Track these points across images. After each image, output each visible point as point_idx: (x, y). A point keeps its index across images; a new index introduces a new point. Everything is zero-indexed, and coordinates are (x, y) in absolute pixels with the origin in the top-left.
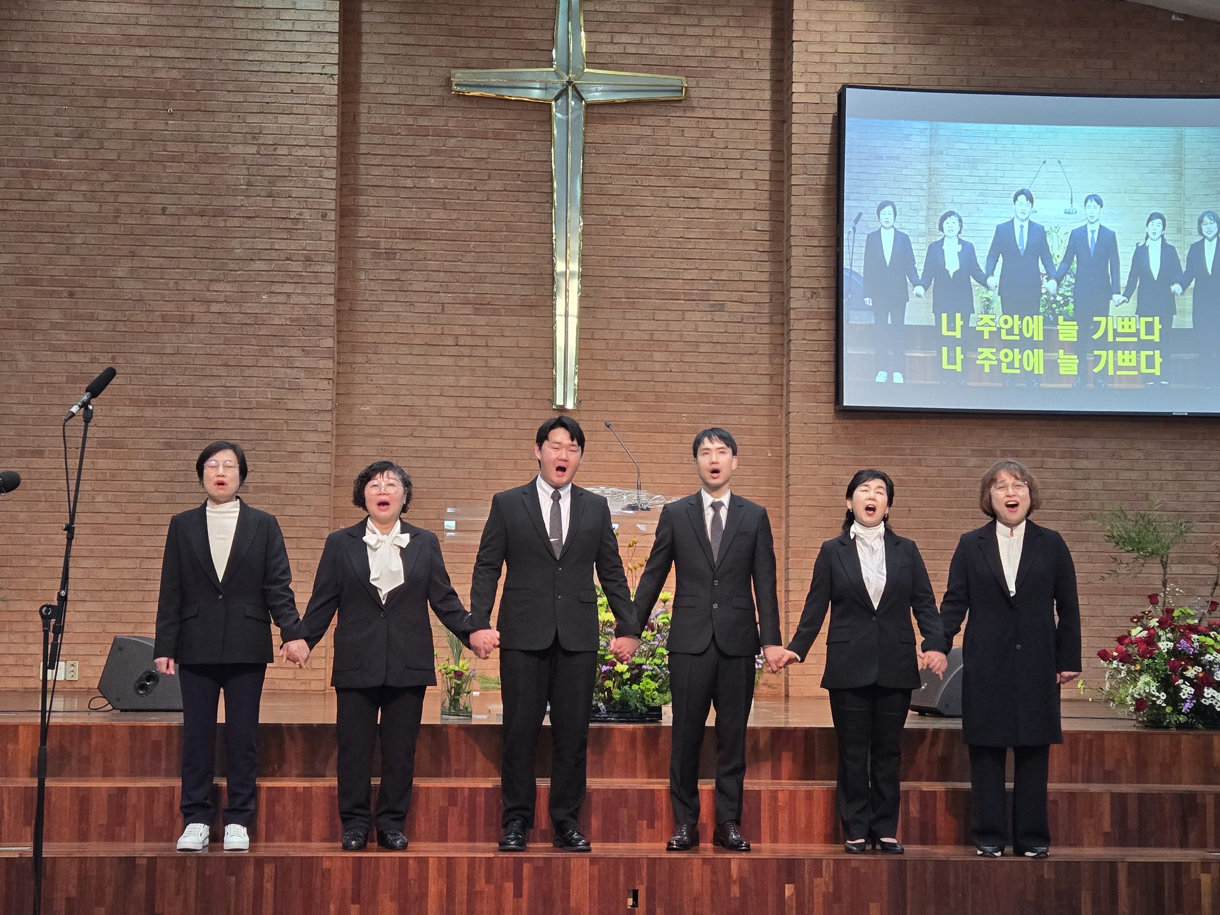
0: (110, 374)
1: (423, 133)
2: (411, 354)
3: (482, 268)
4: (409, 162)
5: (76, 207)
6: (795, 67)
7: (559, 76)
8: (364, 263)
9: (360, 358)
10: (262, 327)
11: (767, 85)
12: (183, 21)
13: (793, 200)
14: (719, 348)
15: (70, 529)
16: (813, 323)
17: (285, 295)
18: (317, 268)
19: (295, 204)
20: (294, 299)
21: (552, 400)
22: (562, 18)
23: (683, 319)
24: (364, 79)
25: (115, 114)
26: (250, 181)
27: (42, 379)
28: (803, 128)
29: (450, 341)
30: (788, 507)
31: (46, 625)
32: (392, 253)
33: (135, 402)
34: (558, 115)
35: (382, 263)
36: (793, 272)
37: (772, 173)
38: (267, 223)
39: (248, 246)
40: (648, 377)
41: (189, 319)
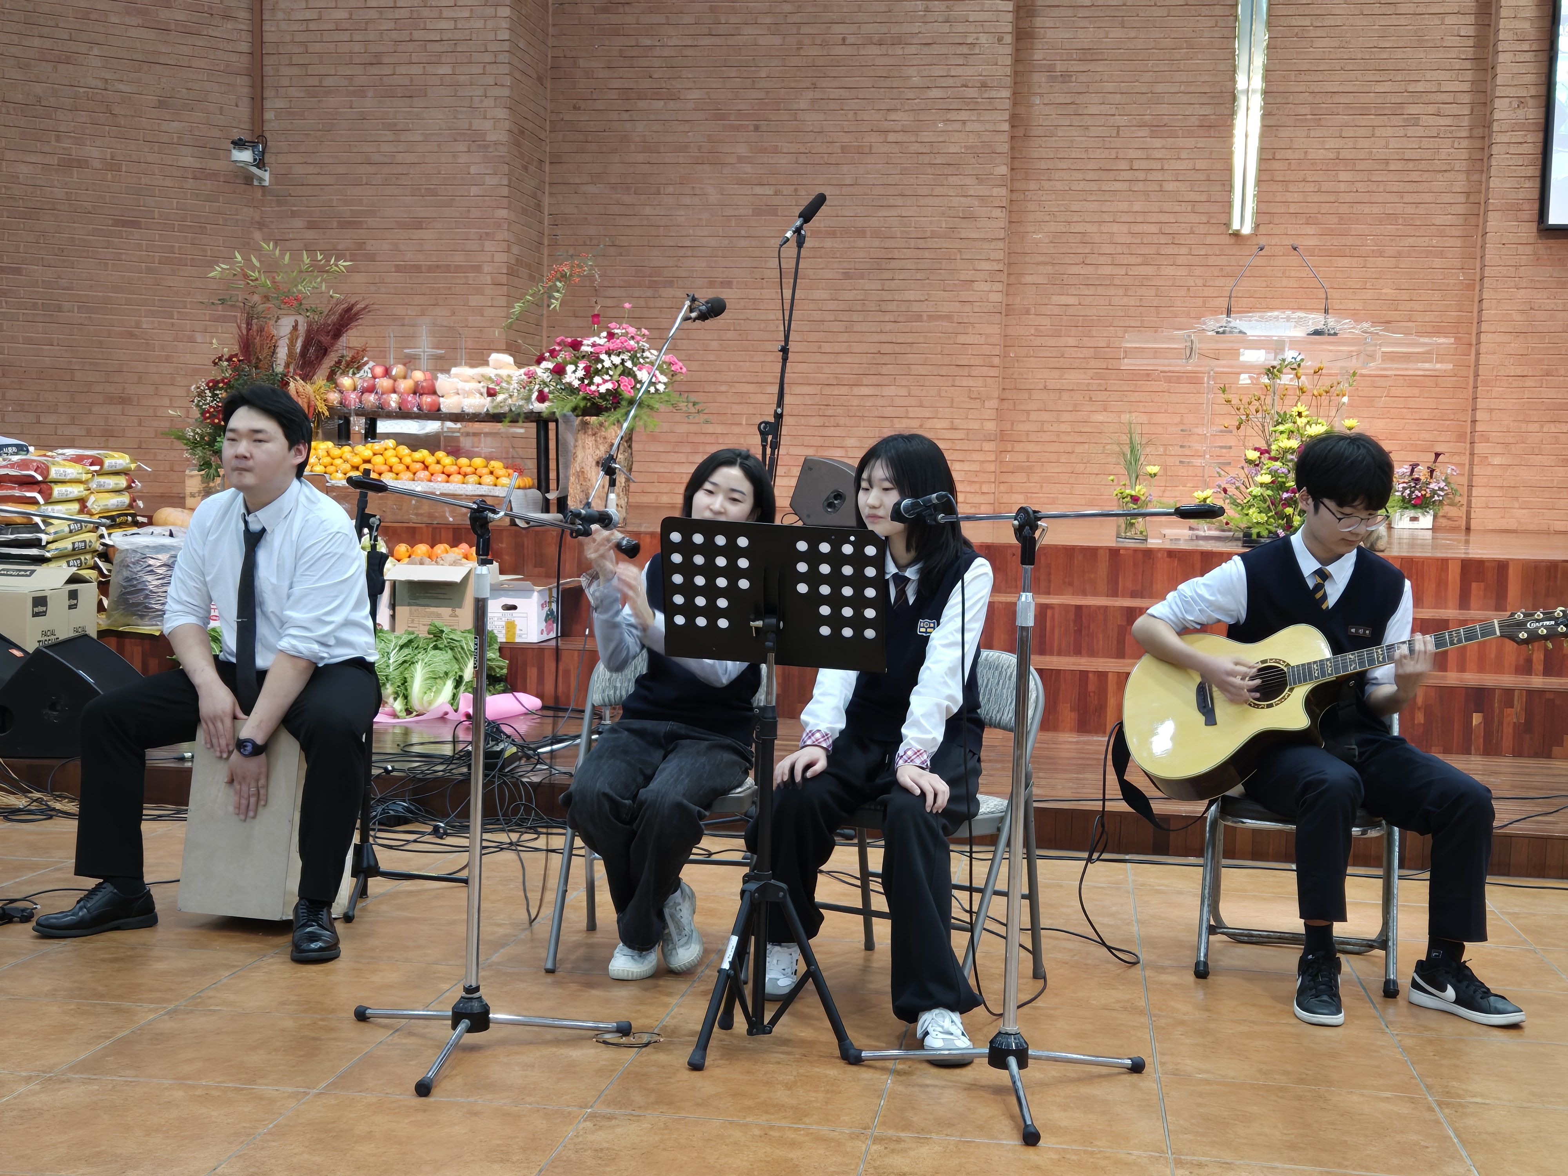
0: (821, 200)
2: (1084, 180)
3: (1160, 88)
5: (762, 41)
8: (1040, 87)
9: (1033, 185)
10: (937, 156)
14: (1411, 166)
15: (784, 351)
16: (1518, 136)
17: (961, 123)
18: (993, 94)
19: (972, 28)
20: (969, 127)
21: (1228, 225)
23: (1373, 136)
26: (927, 7)
29: (1124, 165)
30: (1479, 334)
31: (764, 440)
32: (1068, 76)
35: (1058, 86)
36: (1499, 80)
38: (944, 50)
39: (925, 73)
40: (1332, 198)
41: (867, 150)
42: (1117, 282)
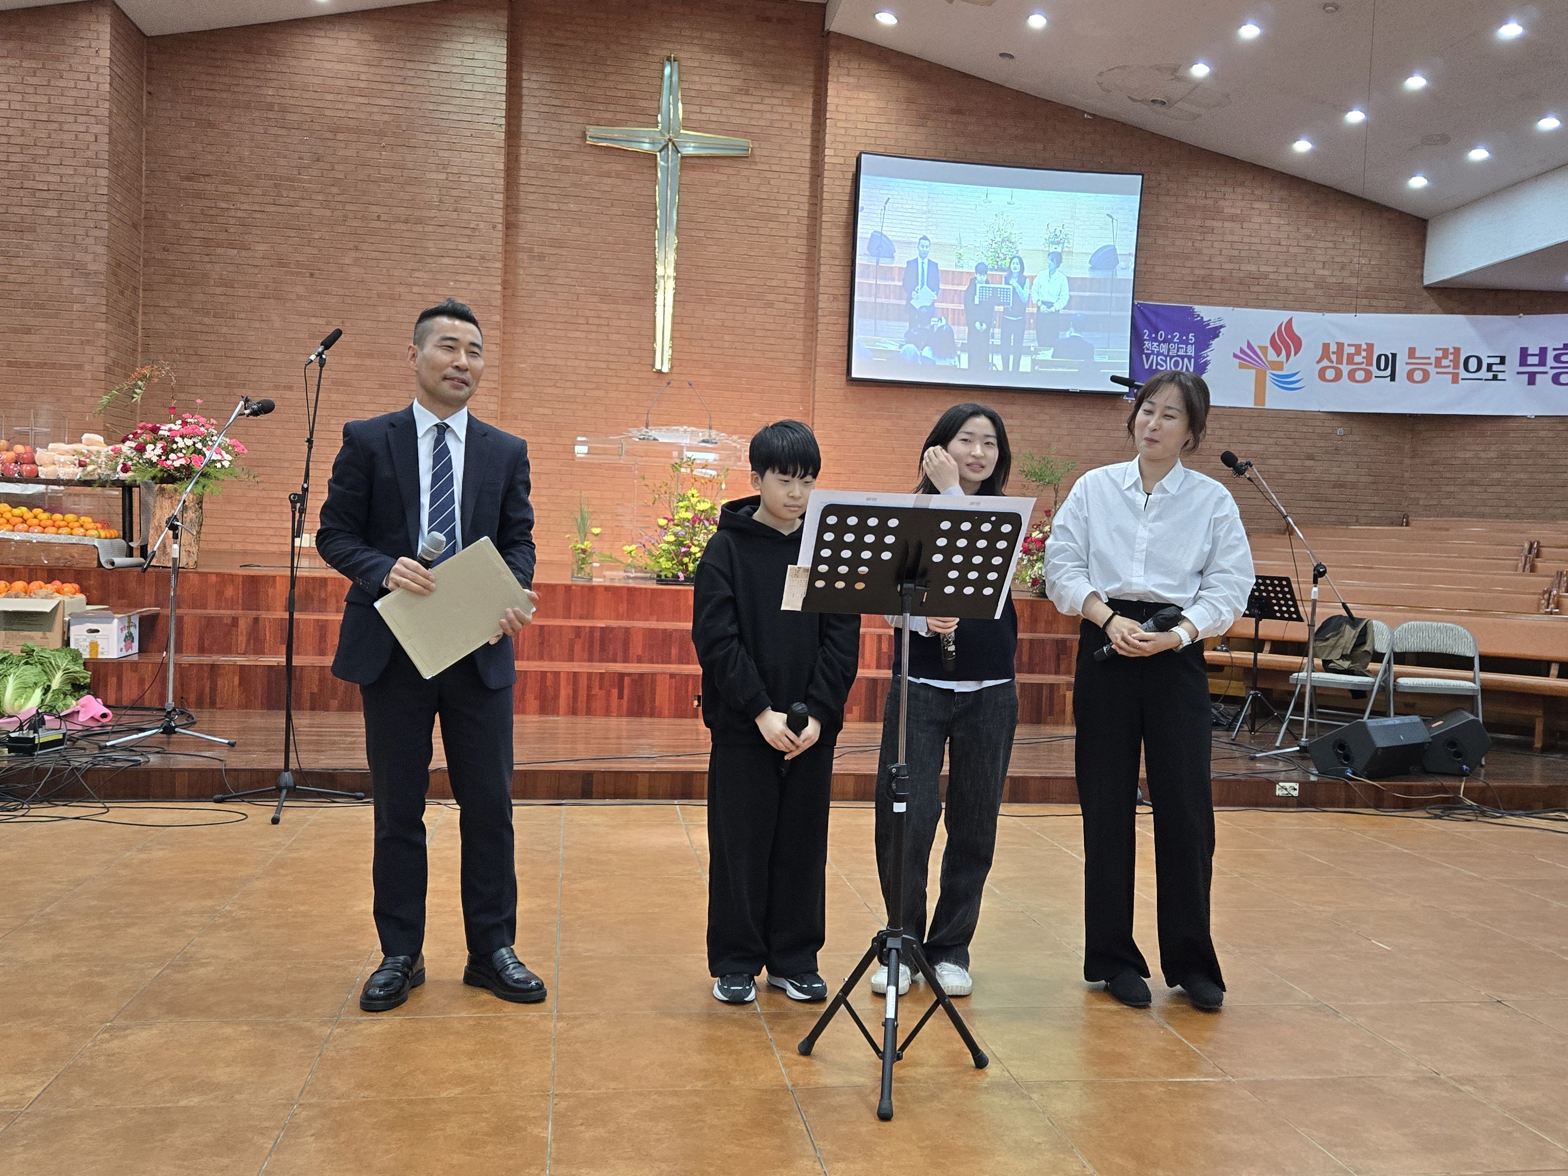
0: (338, 334)
1: (565, 170)
2: (555, 329)
3: (606, 270)
4: (555, 191)
5: (315, 212)
6: (827, 137)
7: (663, 135)
8: (523, 262)
9: (519, 330)
11: (808, 149)
12: (392, 79)
13: (823, 232)
14: (769, 333)
15: (310, 441)
16: (834, 320)
17: (466, 282)
18: (489, 265)
19: (474, 217)
20: (473, 286)
21: (653, 365)
22: (665, 92)
23: (745, 312)
24: (523, 129)
25: (343, 145)
26: (441, 199)
27: (291, 335)
28: (831, 181)
29: (582, 320)
31: (294, 507)
32: (543, 256)
33: (358, 355)
34: (661, 163)
35: (536, 263)
36: (821, 283)
37: (809, 212)
38: (454, 231)
39: (440, 246)
40: (720, 352)
41: (397, 297)
42: (578, 400)
